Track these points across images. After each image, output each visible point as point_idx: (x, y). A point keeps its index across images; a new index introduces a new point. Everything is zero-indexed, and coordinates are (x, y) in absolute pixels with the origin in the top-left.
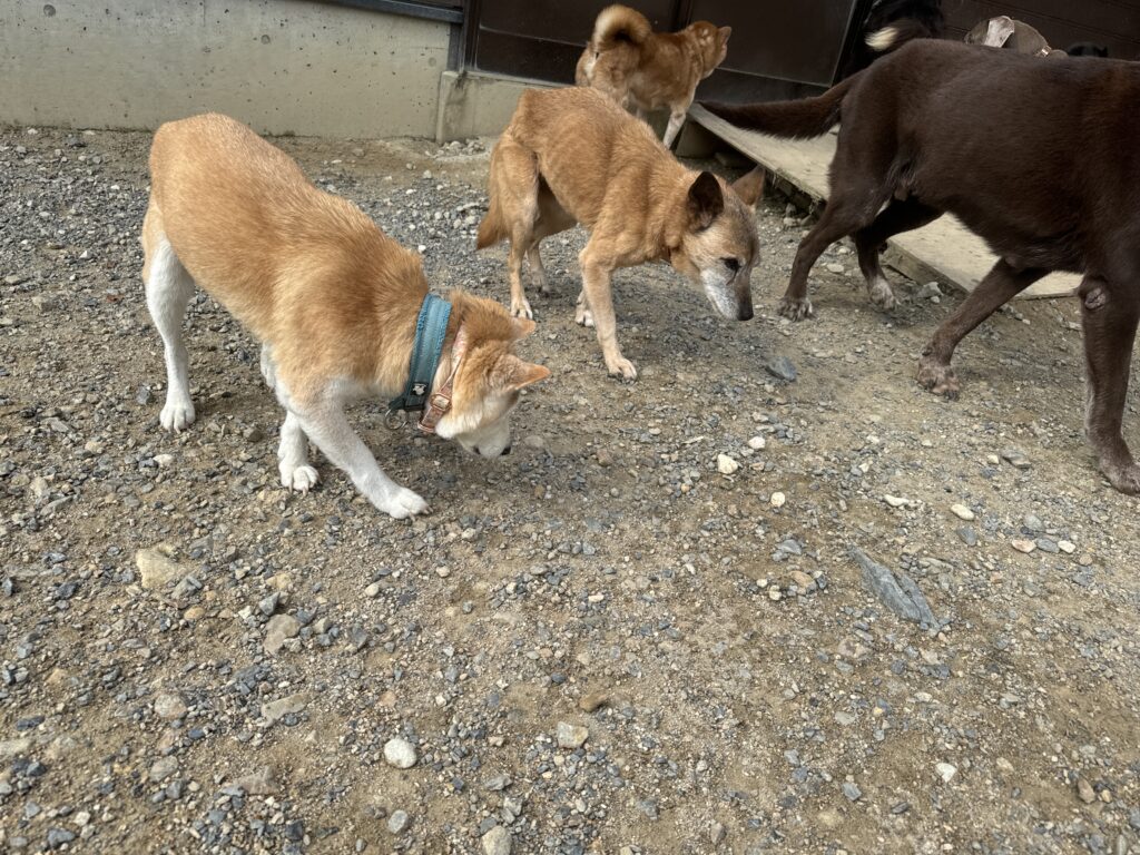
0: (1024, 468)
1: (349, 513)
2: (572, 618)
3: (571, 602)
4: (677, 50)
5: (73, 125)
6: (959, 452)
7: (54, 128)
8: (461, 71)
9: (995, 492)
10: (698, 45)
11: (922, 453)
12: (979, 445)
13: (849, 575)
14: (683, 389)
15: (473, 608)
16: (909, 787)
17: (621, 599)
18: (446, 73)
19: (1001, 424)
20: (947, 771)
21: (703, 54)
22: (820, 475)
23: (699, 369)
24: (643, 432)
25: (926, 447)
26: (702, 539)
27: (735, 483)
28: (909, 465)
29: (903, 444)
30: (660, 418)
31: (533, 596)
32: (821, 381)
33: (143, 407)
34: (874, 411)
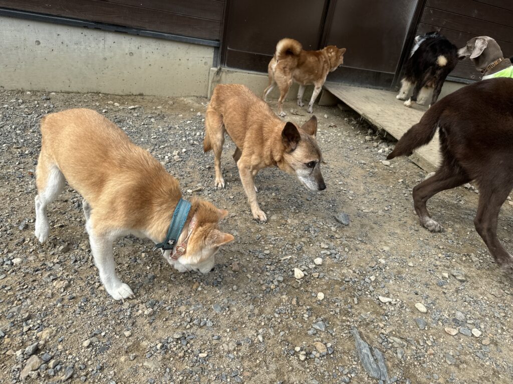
0: (462, 281)
1: (94, 295)
2: (186, 367)
3: (189, 357)
4: (317, 59)
5: (47, 90)
6: (428, 270)
7: (38, 91)
8: (219, 67)
9: (443, 295)
10: (327, 56)
11: (407, 270)
12: (440, 266)
13: (348, 345)
14: (289, 228)
15: (135, 357)
17: (217, 355)
18: (212, 69)
19: (455, 253)
21: (330, 60)
22: (348, 281)
23: (300, 217)
24: (260, 252)
25: (410, 266)
26: (273, 319)
27: (301, 285)
28: (399, 276)
29: (397, 264)
30: (272, 244)
31: (170, 352)
32: (362, 226)
33: (21, 231)
34: (386, 244)
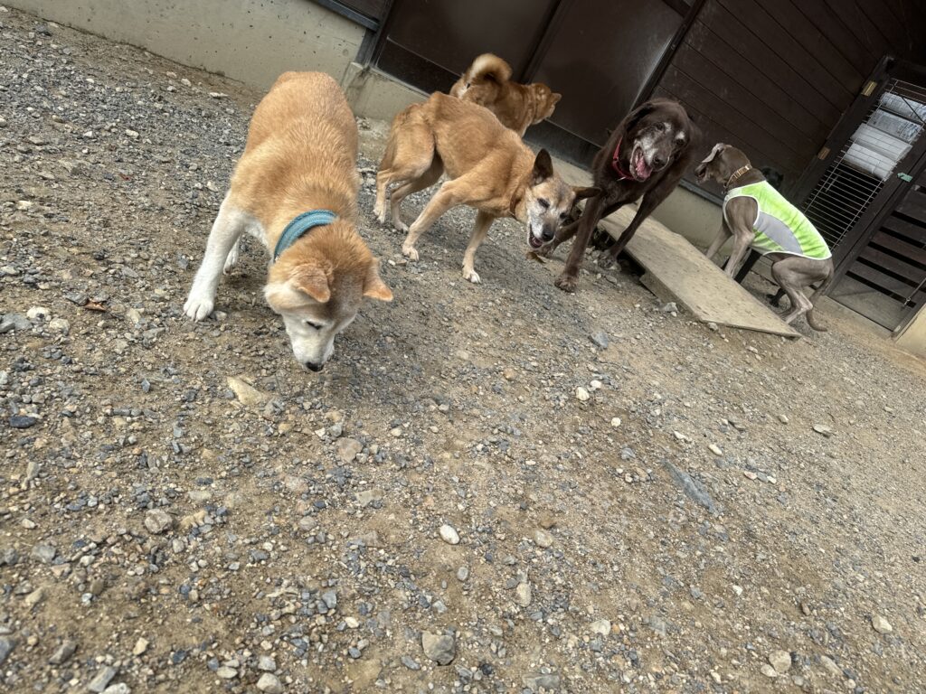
0: (741, 430)
2: (519, 473)
3: (516, 463)
5: (40, 14)
6: (705, 413)
7: (24, 12)
8: (366, 66)
9: (729, 442)
10: (535, 98)
11: (685, 410)
12: (715, 411)
13: (664, 475)
14: (543, 340)
15: (459, 456)
16: (721, 595)
17: (544, 466)
18: (354, 64)
19: (724, 401)
20: (739, 590)
21: (537, 105)
22: (634, 412)
23: (549, 328)
24: (526, 363)
25: (687, 407)
26: (579, 439)
27: (588, 408)
28: (680, 416)
29: (674, 402)
30: (534, 356)
31: (493, 455)
